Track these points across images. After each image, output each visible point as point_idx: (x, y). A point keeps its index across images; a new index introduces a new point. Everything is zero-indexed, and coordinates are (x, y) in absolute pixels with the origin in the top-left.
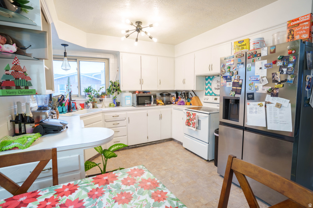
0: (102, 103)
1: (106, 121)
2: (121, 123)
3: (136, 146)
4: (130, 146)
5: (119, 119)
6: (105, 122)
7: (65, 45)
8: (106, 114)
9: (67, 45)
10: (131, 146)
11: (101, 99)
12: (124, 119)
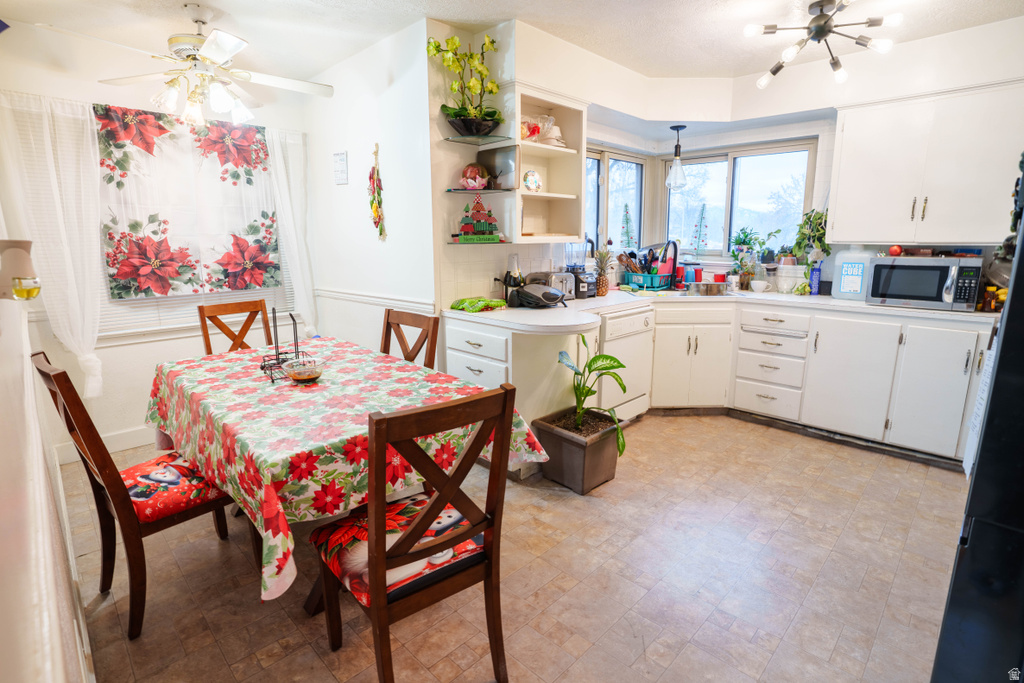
0: (772, 278)
1: (745, 328)
2: (789, 345)
3: (832, 436)
4: (811, 427)
5: (782, 332)
6: (742, 332)
7: (677, 128)
8: (747, 309)
9: (684, 127)
10: (816, 428)
11: (771, 266)
12: (802, 334)
